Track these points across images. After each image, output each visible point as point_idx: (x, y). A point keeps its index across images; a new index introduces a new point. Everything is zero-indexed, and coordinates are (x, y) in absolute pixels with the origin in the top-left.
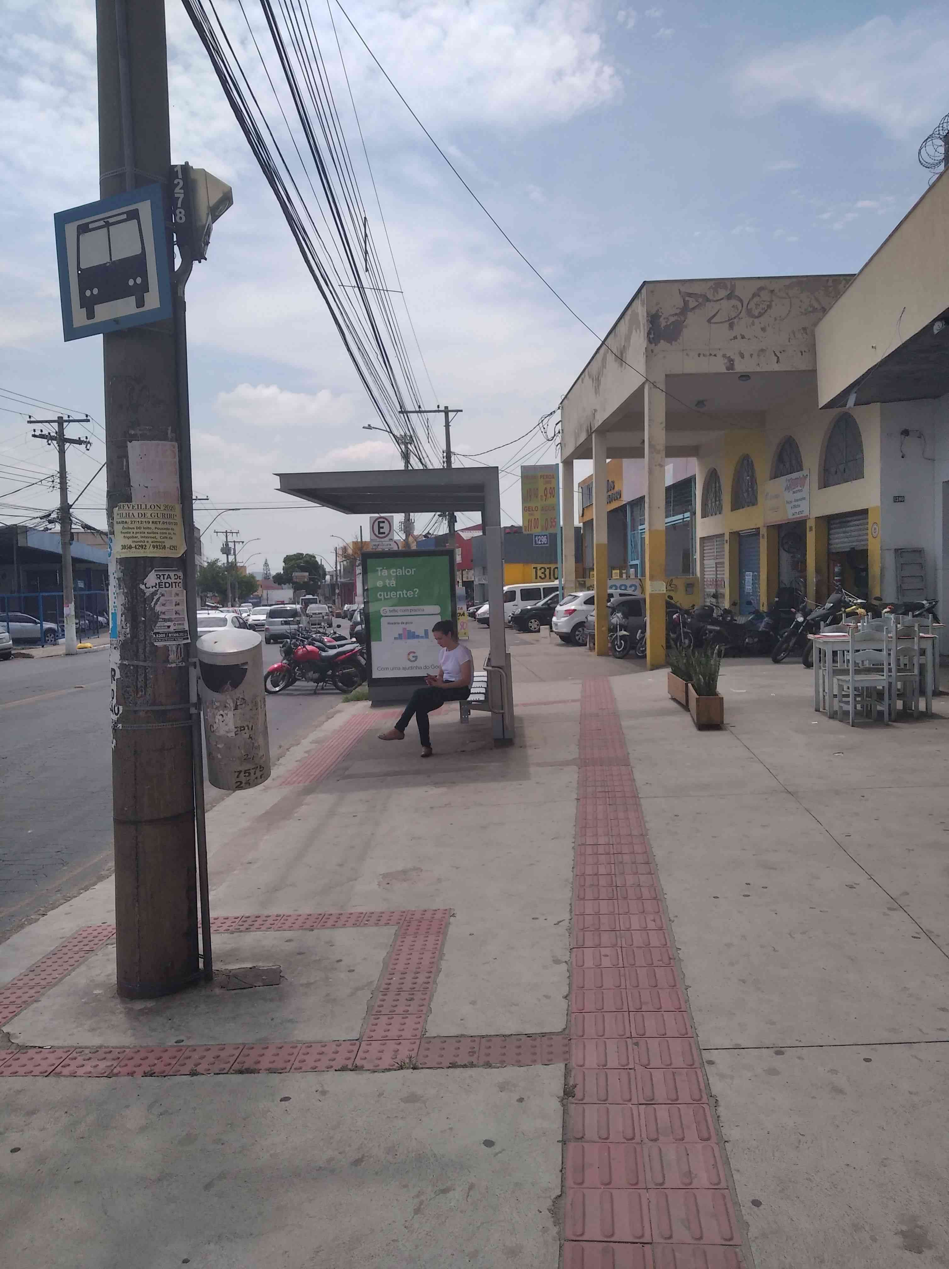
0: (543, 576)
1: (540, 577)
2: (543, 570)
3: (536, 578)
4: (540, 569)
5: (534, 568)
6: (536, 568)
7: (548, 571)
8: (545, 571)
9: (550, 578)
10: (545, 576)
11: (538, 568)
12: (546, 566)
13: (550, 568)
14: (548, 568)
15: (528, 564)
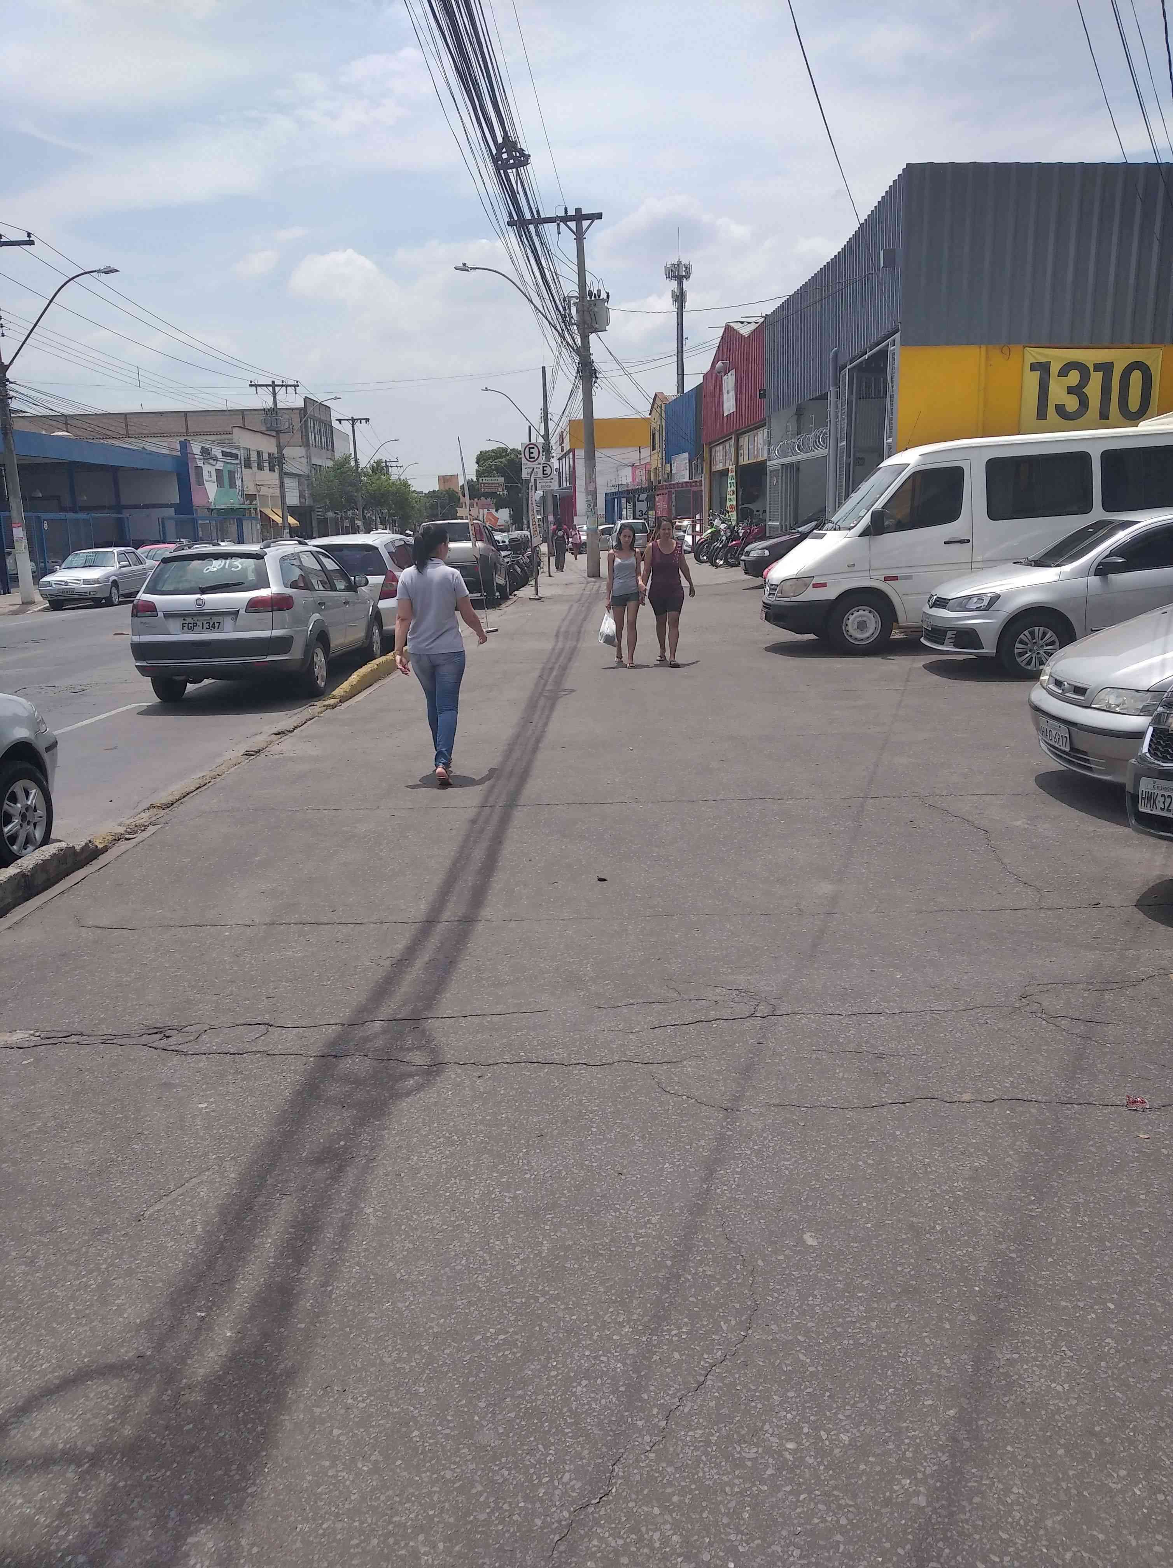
0: (1072, 403)
1: (1060, 410)
2: (1074, 378)
3: (1042, 414)
4: (1064, 372)
5: (1033, 367)
6: (1042, 368)
7: (1096, 378)
8: (1085, 378)
9: (1104, 415)
10: (1084, 403)
11: (1055, 369)
12: (1089, 356)
13: (1106, 368)
14: (1098, 367)
15: (1005, 350)
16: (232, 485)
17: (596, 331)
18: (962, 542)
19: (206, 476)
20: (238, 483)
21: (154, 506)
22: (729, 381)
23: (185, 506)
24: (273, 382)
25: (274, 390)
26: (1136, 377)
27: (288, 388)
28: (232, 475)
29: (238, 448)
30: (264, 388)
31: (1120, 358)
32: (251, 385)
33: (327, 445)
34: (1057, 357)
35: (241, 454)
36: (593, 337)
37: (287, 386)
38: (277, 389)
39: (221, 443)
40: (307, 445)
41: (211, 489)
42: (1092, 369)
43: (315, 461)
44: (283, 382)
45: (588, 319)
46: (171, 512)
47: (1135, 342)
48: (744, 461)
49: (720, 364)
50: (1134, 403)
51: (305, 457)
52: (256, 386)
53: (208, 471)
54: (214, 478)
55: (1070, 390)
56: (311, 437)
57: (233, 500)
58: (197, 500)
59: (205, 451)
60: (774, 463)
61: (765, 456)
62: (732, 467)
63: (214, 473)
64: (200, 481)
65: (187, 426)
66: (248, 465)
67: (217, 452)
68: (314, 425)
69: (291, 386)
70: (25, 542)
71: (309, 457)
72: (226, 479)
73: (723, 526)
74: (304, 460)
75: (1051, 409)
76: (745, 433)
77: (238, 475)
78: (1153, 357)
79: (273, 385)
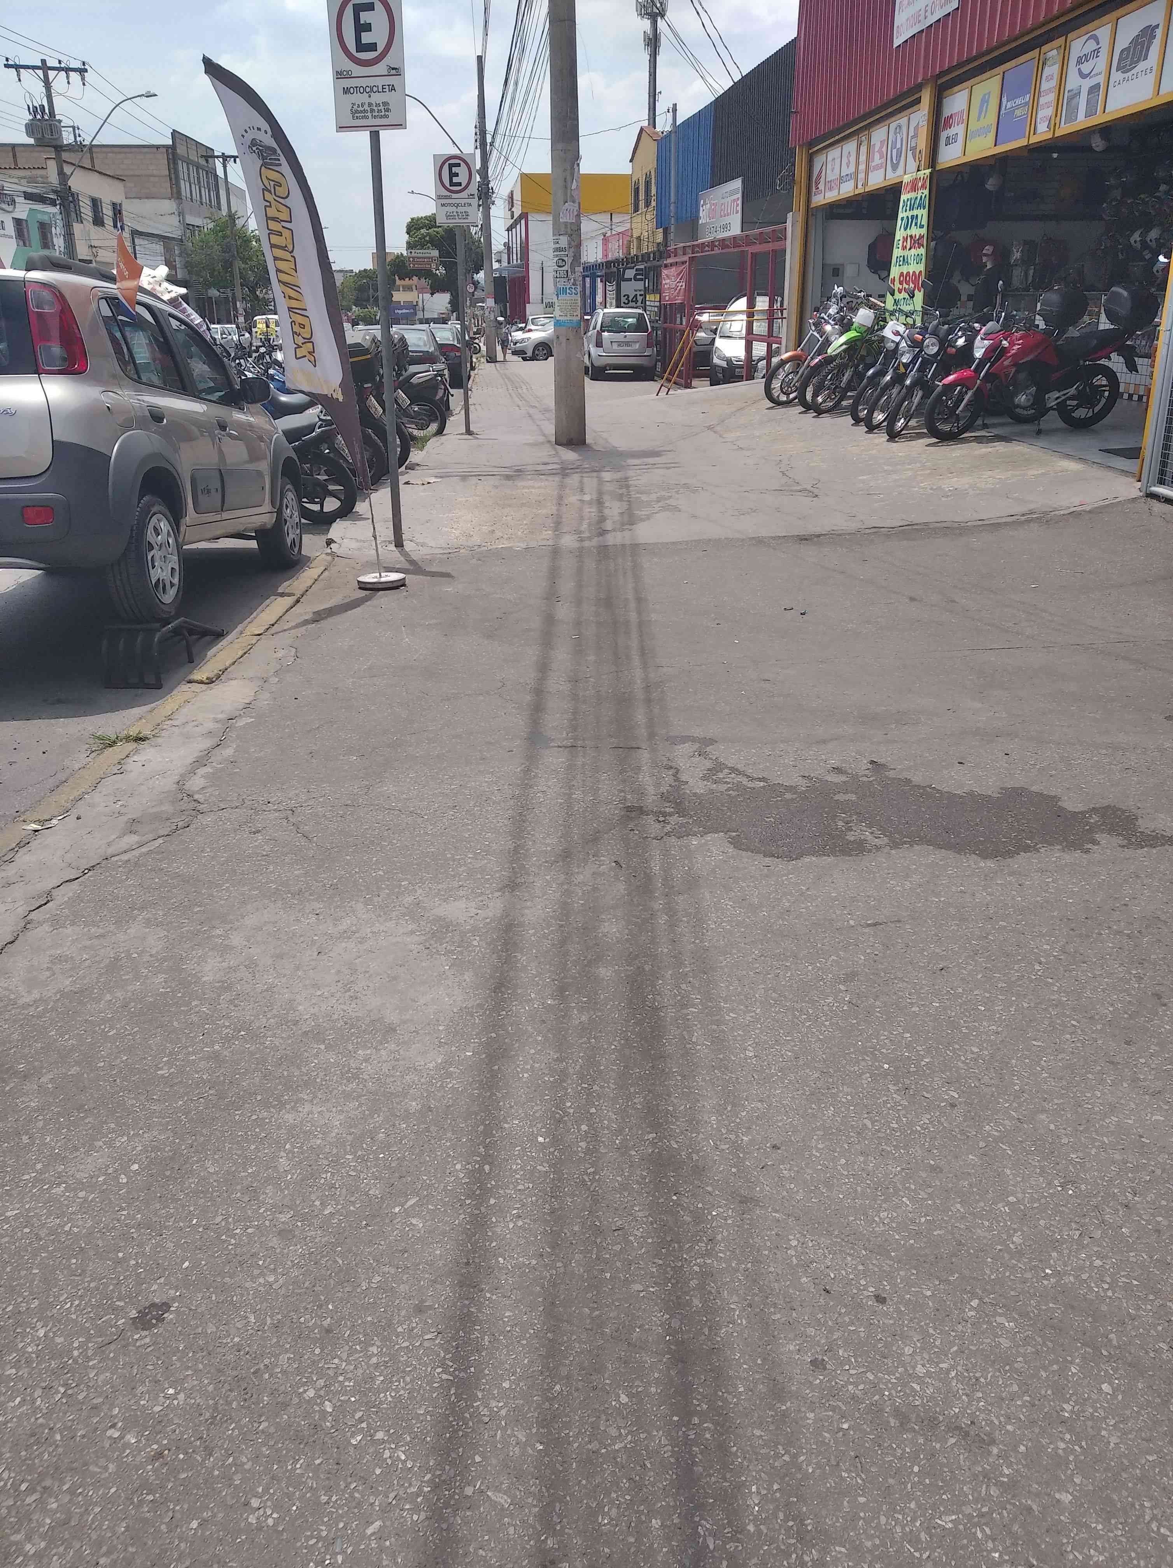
16: (46, 244)
20: (58, 241)
24: (44, 61)
25: (46, 76)
27: (72, 74)
28: (44, 229)
30: (31, 71)
32: (7, 66)
33: (210, 201)
37: (67, 70)
38: (52, 74)
40: (176, 195)
43: (190, 219)
44: (60, 62)
51: (176, 213)
52: (17, 67)
53: (1, 220)
54: (11, 231)
56: (184, 187)
62: (912, 178)
63: (10, 223)
66: (75, 218)
68: (188, 170)
71: (181, 214)
72: (33, 233)
74: (175, 220)
77: (56, 230)
79: (44, 67)
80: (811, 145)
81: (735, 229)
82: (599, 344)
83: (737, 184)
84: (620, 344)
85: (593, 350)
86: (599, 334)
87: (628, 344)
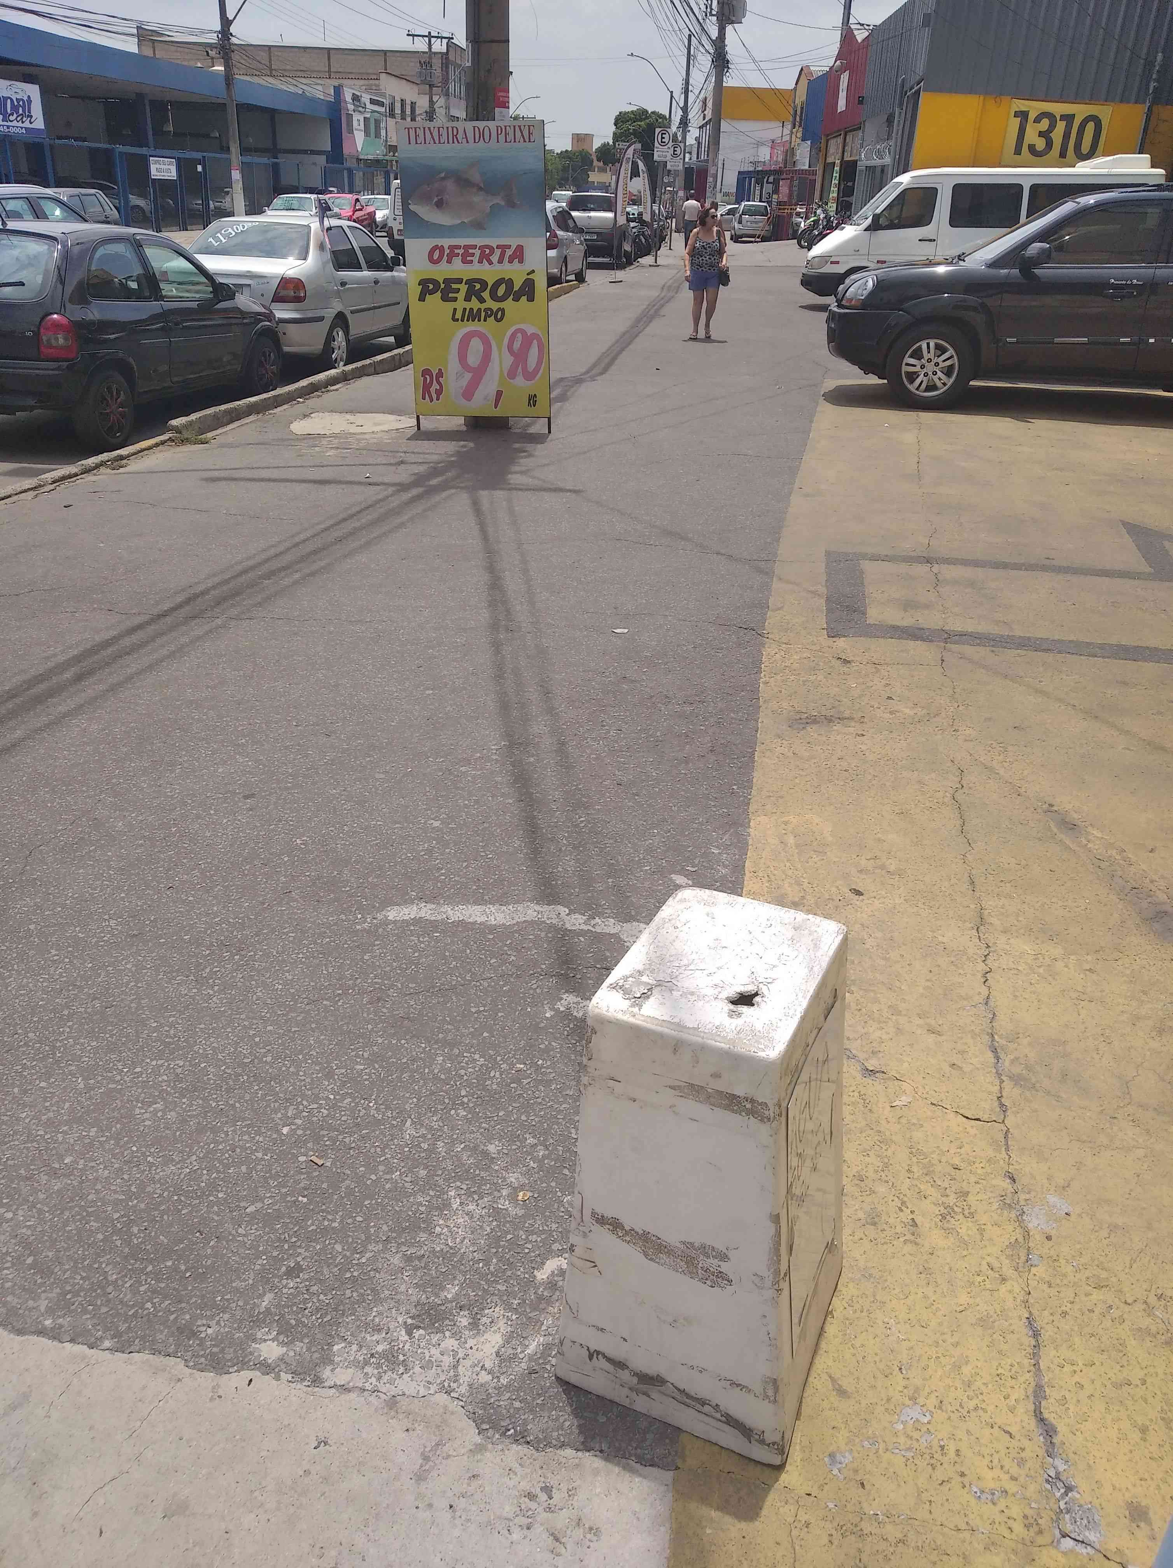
0: (1040, 144)
1: (1032, 149)
2: (1045, 124)
3: (1018, 151)
4: (1037, 120)
5: (1017, 113)
6: (1023, 115)
7: (1061, 126)
8: (1052, 126)
9: (1063, 155)
10: (1049, 144)
11: (1032, 116)
12: (1058, 109)
13: (1069, 118)
14: (1063, 118)
15: (998, 99)
16: (378, 135)
17: (732, 23)
18: (930, 240)
19: (355, 123)
20: (383, 133)
21: (305, 152)
22: (845, 78)
23: (336, 154)
24: (430, 33)
25: (430, 41)
26: (1091, 126)
27: (443, 40)
28: (377, 122)
29: (383, 95)
30: (421, 37)
31: (1080, 111)
32: (408, 35)
34: (1035, 108)
35: (386, 102)
36: (729, 29)
37: (442, 38)
38: (433, 40)
39: (368, 89)
40: (447, 94)
41: (359, 137)
42: (1058, 119)
44: (439, 33)
45: (726, 12)
46: (323, 158)
47: (1092, 98)
48: (847, 158)
49: (838, 62)
50: (1086, 147)
52: (413, 36)
53: (358, 120)
54: (362, 127)
55: (1041, 134)
57: (376, 151)
58: (346, 151)
59: (356, 98)
60: (861, 166)
61: (857, 158)
62: (838, 162)
63: (362, 120)
64: (351, 131)
65: (329, 65)
66: (392, 115)
67: (366, 98)
68: (455, 72)
69: (445, 38)
70: (240, 185)
72: (373, 128)
73: (822, 216)
75: (1025, 148)
76: (850, 131)
77: (383, 125)
78: (1104, 112)
79: (430, 36)
80: (828, 135)
81: (807, 167)
82: (740, 222)
83: (809, 142)
84: (752, 222)
85: (737, 226)
86: (741, 216)
87: (756, 223)
